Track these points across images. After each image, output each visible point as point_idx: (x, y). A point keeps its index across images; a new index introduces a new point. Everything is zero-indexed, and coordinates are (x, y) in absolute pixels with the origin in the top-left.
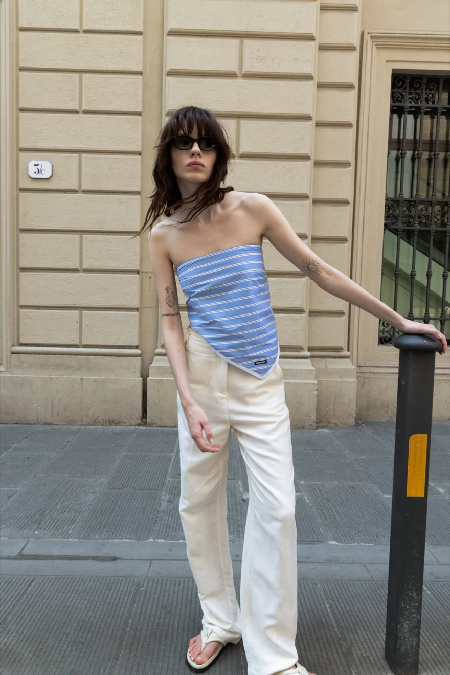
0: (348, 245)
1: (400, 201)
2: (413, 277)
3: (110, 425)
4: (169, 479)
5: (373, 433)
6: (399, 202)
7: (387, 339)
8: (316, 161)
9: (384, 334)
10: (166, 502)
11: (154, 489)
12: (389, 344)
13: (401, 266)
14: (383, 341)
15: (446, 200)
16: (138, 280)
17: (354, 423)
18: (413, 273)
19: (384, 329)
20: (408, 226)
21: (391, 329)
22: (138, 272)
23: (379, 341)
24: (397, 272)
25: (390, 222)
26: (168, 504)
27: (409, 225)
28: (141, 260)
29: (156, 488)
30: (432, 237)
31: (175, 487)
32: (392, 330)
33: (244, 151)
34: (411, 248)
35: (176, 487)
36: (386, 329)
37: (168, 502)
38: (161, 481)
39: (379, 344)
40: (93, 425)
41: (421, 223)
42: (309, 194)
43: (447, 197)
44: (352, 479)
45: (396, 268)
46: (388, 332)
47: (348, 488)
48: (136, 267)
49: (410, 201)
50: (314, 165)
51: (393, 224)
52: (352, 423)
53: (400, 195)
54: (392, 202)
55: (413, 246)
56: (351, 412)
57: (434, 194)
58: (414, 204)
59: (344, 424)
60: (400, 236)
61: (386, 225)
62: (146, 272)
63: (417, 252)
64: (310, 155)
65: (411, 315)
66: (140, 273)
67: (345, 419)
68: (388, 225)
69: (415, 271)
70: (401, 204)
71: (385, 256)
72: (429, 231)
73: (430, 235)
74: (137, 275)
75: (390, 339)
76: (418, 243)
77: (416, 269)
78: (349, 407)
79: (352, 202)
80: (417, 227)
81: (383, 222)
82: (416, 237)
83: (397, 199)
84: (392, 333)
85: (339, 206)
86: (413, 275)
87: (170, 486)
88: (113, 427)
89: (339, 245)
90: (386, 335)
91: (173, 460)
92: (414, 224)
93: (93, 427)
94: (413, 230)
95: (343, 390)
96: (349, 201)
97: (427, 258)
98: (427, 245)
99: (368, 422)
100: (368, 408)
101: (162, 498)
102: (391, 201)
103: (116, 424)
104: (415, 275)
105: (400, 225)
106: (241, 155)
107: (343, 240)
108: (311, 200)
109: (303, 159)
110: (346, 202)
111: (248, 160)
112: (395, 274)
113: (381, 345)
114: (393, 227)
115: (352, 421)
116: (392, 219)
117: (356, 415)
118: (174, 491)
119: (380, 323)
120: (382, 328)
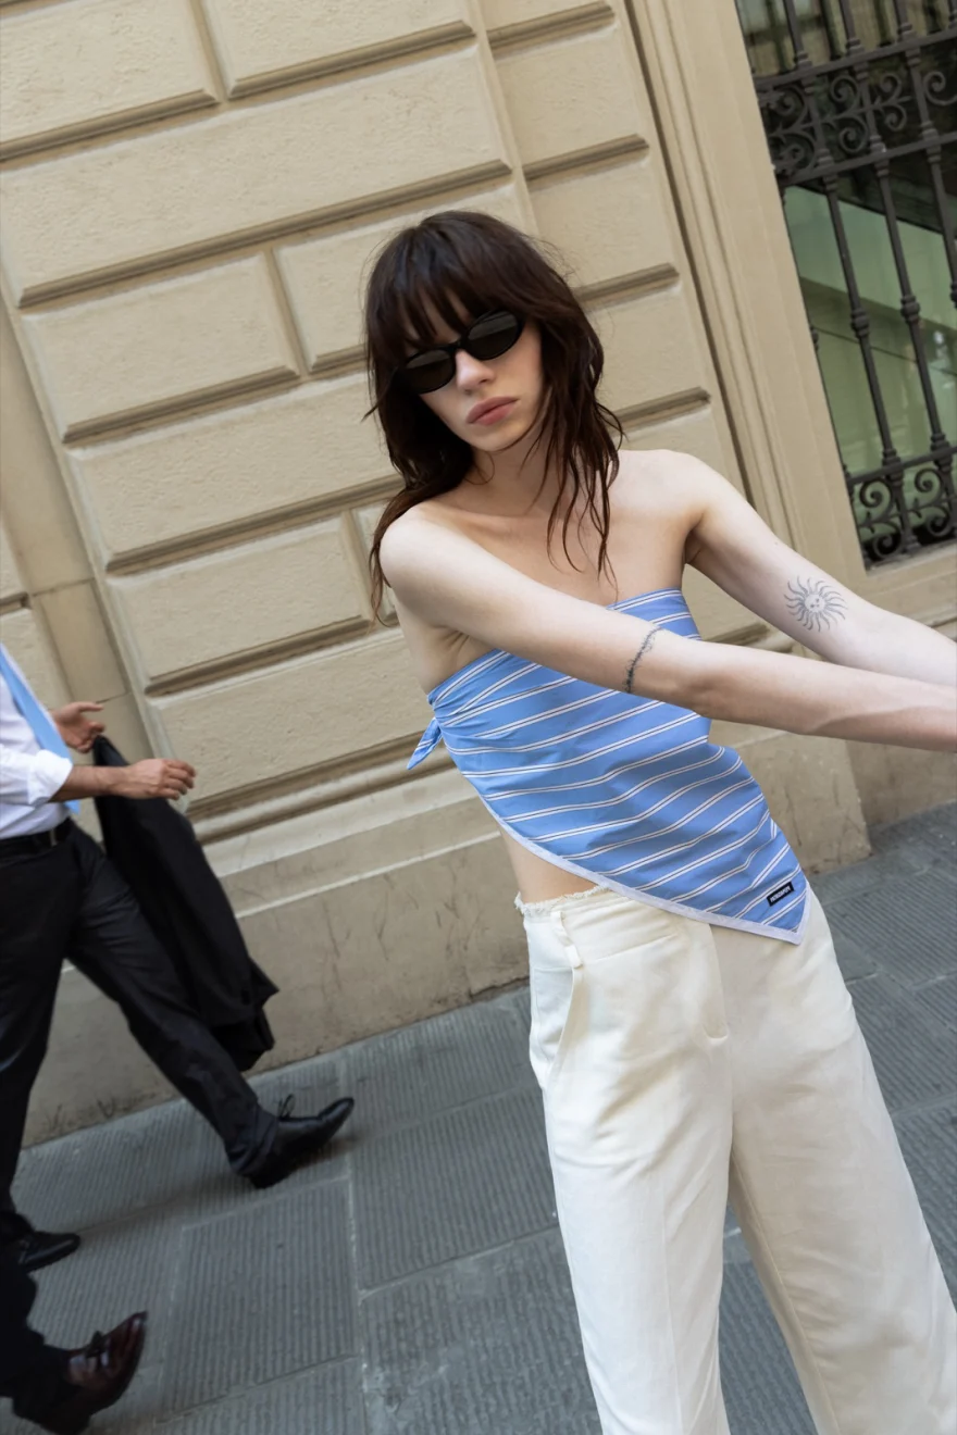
0: (682, 288)
1: (804, 83)
2: (912, 318)
3: (109, 1117)
4: (364, 1294)
5: (936, 862)
6: (802, 87)
7: (888, 543)
8: (495, 34)
9: (873, 531)
10: (381, 1401)
11: (329, 1360)
12: (897, 555)
13: (864, 291)
14: (877, 552)
15: (947, 33)
16: (33, 626)
17: (868, 847)
18: (908, 306)
19: (869, 514)
20: (849, 156)
21: (890, 506)
22: (23, 600)
23: (864, 557)
24: (858, 320)
25: (789, 163)
26: (391, 1410)
27: (851, 151)
28: (20, 555)
29: (333, 1353)
30: (937, 173)
31: (392, 1325)
32: (894, 510)
33: (239, 76)
34: (880, 220)
35: (397, 1322)
36: (876, 512)
37: (389, 1400)
38: (340, 1316)
39: (867, 567)
40: (52, 1139)
41: (888, 137)
42: (506, 161)
43: (947, 23)
44: (937, 1087)
45: (853, 306)
46: (884, 519)
47: (936, 1129)
48: (15, 587)
49: (831, 75)
50: (493, 48)
51: (803, 164)
52: (862, 849)
53: (796, 60)
54: (782, 94)
55: (883, 212)
56: (847, 818)
57: (904, 25)
58: (850, 78)
59: (839, 861)
60: (833, 196)
61: (783, 179)
62: (52, 591)
63: (904, 229)
64: (468, 21)
65: (939, 443)
66: (32, 601)
67: (836, 846)
68: (789, 172)
69: (913, 299)
70: (808, 90)
71: (803, 275)
72: (923, 153)
73: (929, 166)
74: (26, 612)
75: (897, 538)
76: (896, 196)
77: (915, 288)
78: (837, 803)
79: (651, 138)
80: (881, 151)
81: (768, 169)
82: (886, 186)
83: (792, 77)
84: (896, 521)
85: (611, 167)
86: (909, 313)
87: (373, 1325)
88: (119, 1125)
89: (655, 297)
90: (882, 529)
91: (351, 1202)
92: (869, 144)
93: (57, 1144)
94: (872, 168)
95: (805, 758)
96: (643, 142)
97: (938, 239)
98: (925, 195)
99: (904, 823)
100: (892, 780)
101: (365, 1387)
102: (776, 88)
103: (128, 1110)
104: (916, 311)
105: (825, 162)
106: (234, 92)
107: (661, 277)
108: (519, 174)
109: (452, 41)
110: (635, 147)
111: (266, 102)
112: (855, 327)
113: (873, 568)
114: (806, 174)
115: (861, 843)
116: (796, 151)
117: (866, 817)
118: (394, 1347)
119: (852, 501)
120: (861, 509)
